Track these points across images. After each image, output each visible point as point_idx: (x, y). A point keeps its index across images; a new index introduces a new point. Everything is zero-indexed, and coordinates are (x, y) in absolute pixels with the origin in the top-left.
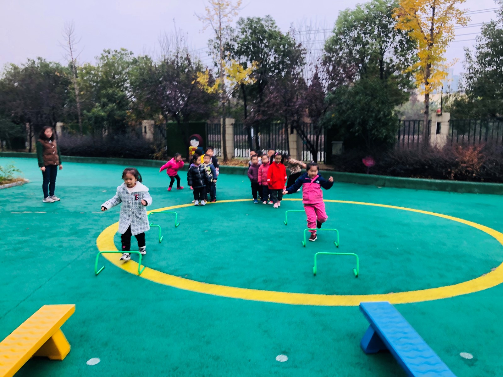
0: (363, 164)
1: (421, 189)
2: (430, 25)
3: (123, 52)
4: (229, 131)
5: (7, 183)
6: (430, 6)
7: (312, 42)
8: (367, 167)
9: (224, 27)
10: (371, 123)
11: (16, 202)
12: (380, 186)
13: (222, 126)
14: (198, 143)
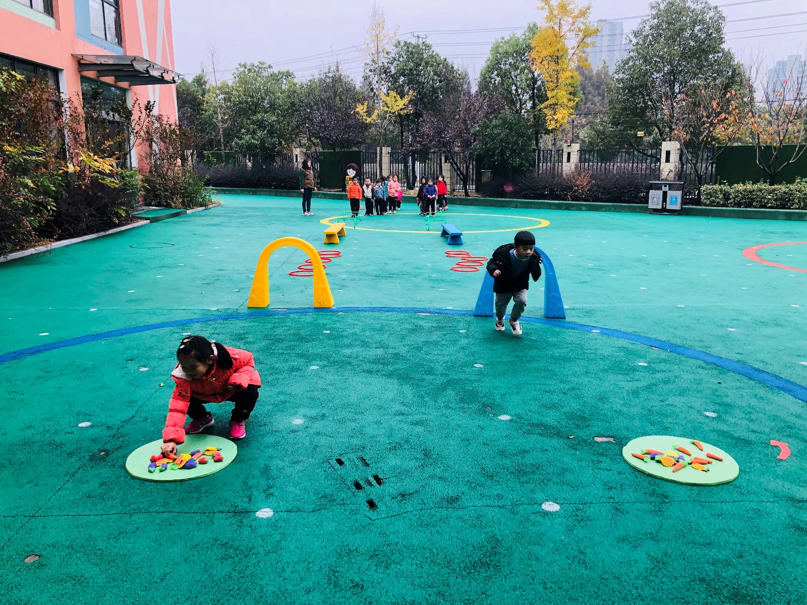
0: (504, 190)
3: (260, 66)
4: (386, 160)
8: (507, 192)
10: (508, 154)
13: (378, 155)
14: (355, 172)
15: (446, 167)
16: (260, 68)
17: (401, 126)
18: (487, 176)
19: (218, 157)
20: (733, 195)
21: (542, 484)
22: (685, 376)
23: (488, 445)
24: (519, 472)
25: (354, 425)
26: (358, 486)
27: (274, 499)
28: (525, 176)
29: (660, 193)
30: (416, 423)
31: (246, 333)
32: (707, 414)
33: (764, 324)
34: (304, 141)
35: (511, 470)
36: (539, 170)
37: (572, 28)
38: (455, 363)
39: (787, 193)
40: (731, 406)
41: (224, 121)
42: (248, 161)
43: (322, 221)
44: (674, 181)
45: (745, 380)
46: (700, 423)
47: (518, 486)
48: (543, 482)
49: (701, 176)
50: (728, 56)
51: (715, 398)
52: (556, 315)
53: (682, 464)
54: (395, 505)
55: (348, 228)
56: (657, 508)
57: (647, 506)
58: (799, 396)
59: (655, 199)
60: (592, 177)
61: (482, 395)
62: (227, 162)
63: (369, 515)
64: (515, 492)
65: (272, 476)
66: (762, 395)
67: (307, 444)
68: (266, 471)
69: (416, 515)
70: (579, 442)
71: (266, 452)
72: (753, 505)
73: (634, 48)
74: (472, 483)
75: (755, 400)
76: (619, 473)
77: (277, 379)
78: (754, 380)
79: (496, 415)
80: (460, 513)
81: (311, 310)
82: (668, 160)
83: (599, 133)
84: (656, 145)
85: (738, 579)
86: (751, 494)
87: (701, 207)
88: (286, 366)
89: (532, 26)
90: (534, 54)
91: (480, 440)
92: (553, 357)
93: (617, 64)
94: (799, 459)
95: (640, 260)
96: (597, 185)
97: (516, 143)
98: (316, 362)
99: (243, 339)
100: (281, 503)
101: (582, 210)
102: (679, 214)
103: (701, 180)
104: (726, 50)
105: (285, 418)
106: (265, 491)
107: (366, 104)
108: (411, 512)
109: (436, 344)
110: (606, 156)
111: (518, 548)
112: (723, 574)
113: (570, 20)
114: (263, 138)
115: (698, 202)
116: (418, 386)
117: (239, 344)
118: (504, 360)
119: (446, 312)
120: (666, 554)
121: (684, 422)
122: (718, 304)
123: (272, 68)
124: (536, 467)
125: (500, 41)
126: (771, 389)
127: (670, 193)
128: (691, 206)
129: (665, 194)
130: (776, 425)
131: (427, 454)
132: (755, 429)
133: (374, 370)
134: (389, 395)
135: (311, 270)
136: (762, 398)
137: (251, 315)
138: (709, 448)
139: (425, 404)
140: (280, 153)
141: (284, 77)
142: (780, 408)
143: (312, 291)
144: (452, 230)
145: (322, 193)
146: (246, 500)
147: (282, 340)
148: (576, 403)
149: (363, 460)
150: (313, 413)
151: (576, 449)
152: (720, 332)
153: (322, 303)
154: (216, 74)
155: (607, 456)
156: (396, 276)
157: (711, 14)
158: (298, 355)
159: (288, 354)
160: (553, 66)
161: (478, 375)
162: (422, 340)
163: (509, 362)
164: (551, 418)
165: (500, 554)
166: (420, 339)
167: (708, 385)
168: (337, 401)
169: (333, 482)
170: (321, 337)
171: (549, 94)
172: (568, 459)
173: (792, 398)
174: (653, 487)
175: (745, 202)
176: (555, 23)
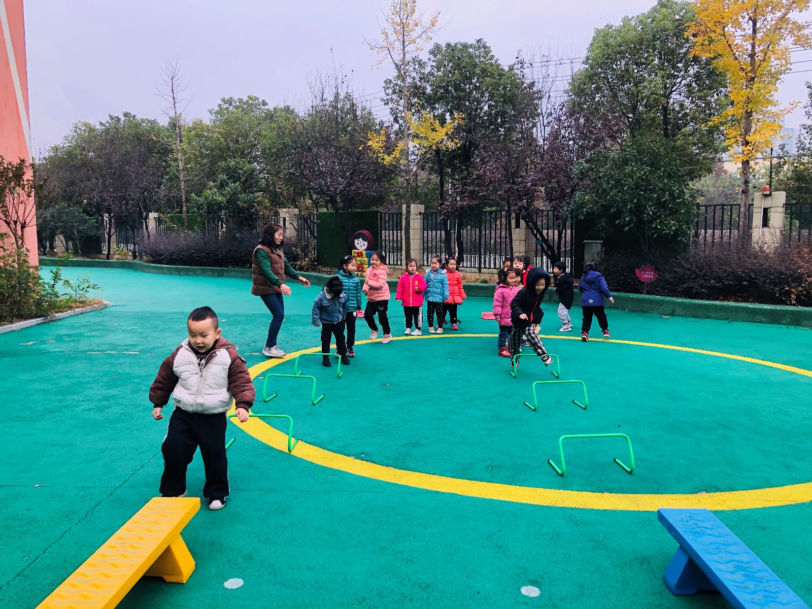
0: (637, 278)
1: (736, 319)
2: (750, 48)
3: (251, 102)
4: (416, 224)
5: (78, 307)
6: (747, 17)
7: (551, 79)
8: (643, 283)
9: (410, 59)
10: (650, 210)
11: (94, 336)
12: (666, 315)
13: (404, 217)
14: (366, 243)
15: (519, 234)
16: (249, 105)
18: (594, 251)
19: (180, 221)
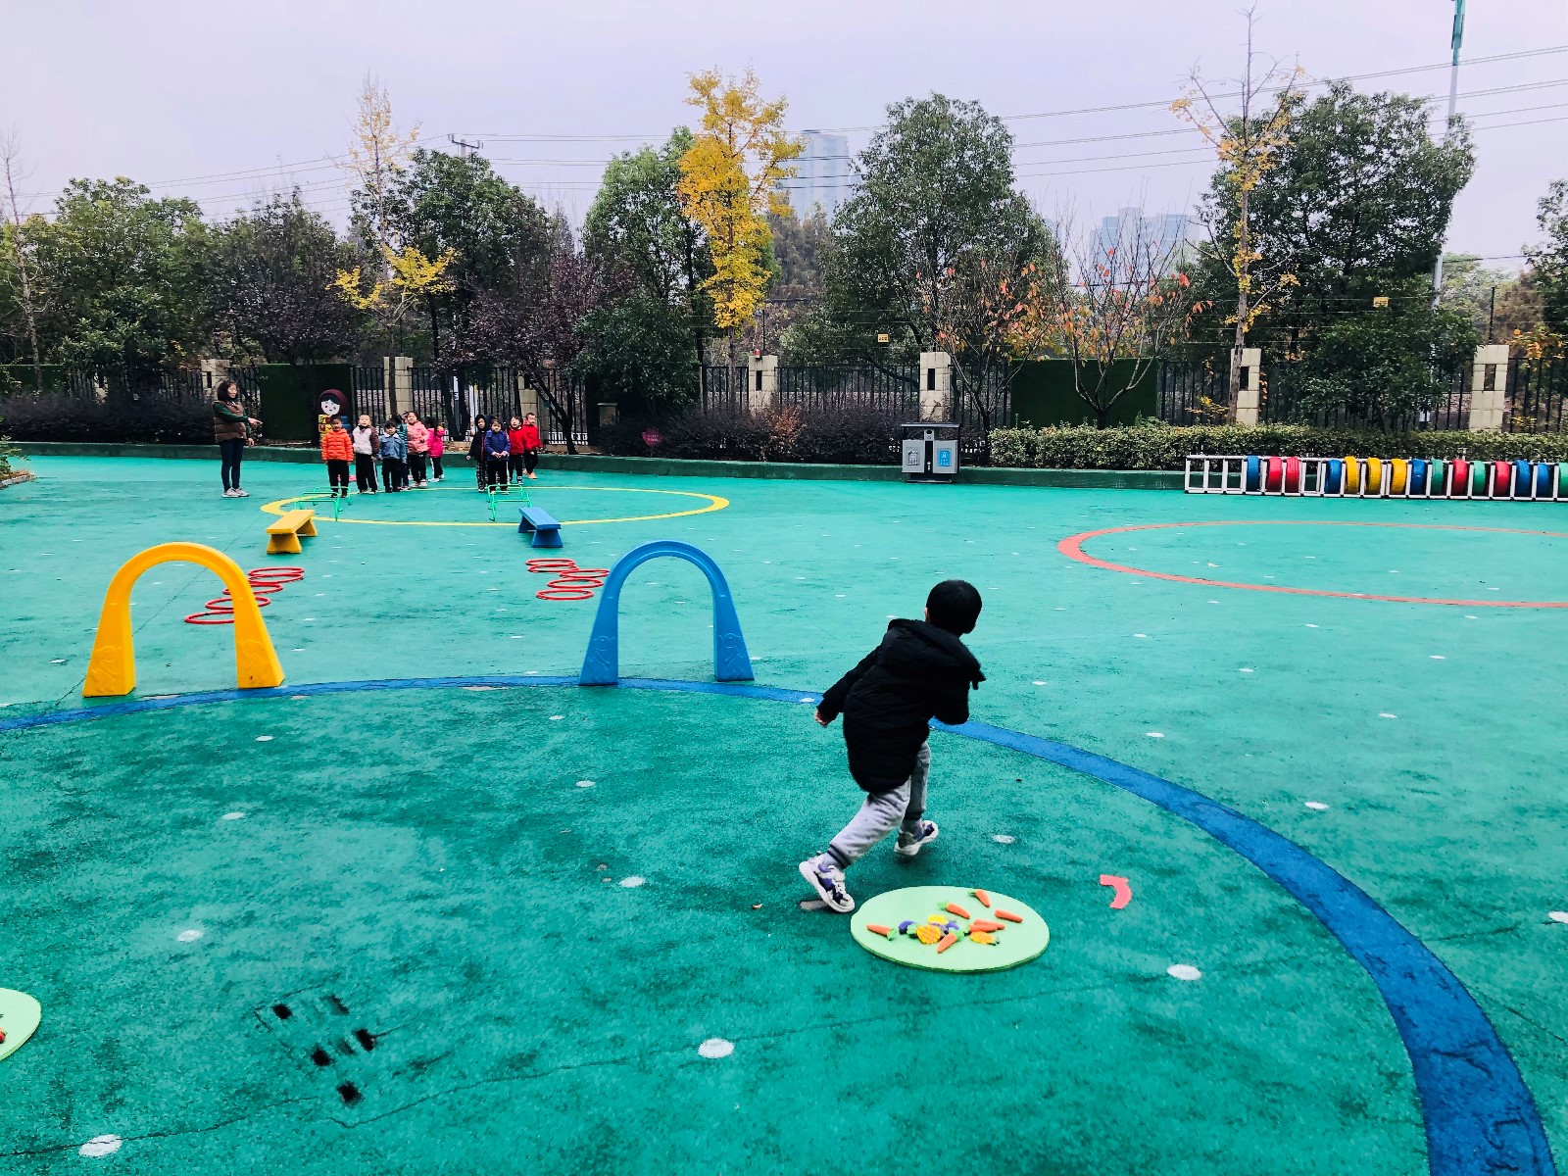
0: (643, 440)
1: (717, 475)
3: (121, 186)
4: (403, 381)
8: (649, 447)
9: (385, 166)
10: (646, 372)
13: (387, 373)
14: (338, 407)
15: (527, 397)
16: (120, 191)
17: (434, 316)
18: (609, 413)
19: (27, 377)
20: (1042, 447)
21: (701, 1005)
22: (962, 773)
23: (599, 941)
24: (658, 987)
25: (316, 930)
26: (321, 1058)
27: (125, 1111)
28: (680, 415)
29: (920, 445)
30: (454, 912)
31: (78, 753)
32: (999, 838)
33: (1091, 669)
34: (228, 344)
35: (642, 983)
36: (706, 404)
37: (754, 141)
38: (538, 783)
39: (1125, 442)
40: (1037, 820)
41: (36, 300)
42: (97, 385)
43: (265, 508)
44: (944, 422)
45: (1060, 771)
46: (985, 856)
47: (654, 1016)
48: (703, 1001)
49: (988, 413)
50: (1020, 205)
51: (1011, 808)
52: (734, 672)
53: (952, 937)
54: (400, 1087)
55: (320, 520)
56: (911, 1025)
57: (894, 1024)
58: (1145, 792)
59: (913, 457)
60: (802, 414)
61: (590, 842)
62: (48, 387)
63: (341, 1117)
64: (648, 1029)
65: (121, 1061)
66: (1088, 796)
67: (209, 979)
68: (108, 1052)
69: (444, 1102)
70: (772, 914)
71: (112, 1011)
72: (1072, 996)
73: (864, 182)
74: (562, 1021)
75: (1075, 805)
76: (844, 967)
77: (145, 849)
78: (1074, 770)
79: (616, 879)
80: (536, 1085)
81: (231, 695)
82: (931, 386)
83: (812, 338)
84: (912, 358)
85: (1045, 1136)
86: (1069, 976)
87: (990, 469)
88: (166, 818)
89: (680, 134)
90: (685, 188)
91: (583, 932)
92: (729, 756)
93: (838, 211)
94: (1145, 904)
95: (887, 565)
96: (811, 431)
97: (660, 353)
98: (238, 804)
99: (68, 766)
100: (141, 1119)
101: (787, 478)
102: (954, 483)
103: (987, 421)
104: (1018, 194)
105: (157, 930)
106: (103, 1097)
107: (357, 271)
108: (435, 1096)
109: (500, 747)
110: (824, 380)
111: (650, 1140)
112: (1021, 1133)
113: (749, 126)
114: (131, 338)
115: (984, 458)
116: (459, 835)
117: (57, 779)
118: (636, 768)
119: (523, 681)
120: (923, 1109)
121: (958, 859)
122: (1015, 639)
123: (148, 192)
124: (691, 973)
125: (621, 159)
126: (1101, 784)
127: (937, 445)
128: (973, 468)
129: (929, 446)
130: (1109, 848)
131: (472, 972)
132: (1076, 857)
133: (367, 810)
134: (395, 860)
135: (229, 611)
136: (1086, 801)
137: (89, 714)
138: (1001, 902)
139: (472, 872)
140: (171, 369)
141: (177, 213)
142: (1115, 816)
143: (234, 654)
144: (540, 519)
145: (268, 451)
146: (58, 1122)
147: (162, 761)
148: (769, 838)
149: (334, 1000)
150: (226, 912)
151: (766, 930)
152: (1022, 688)
153: (255, 678)
154: (16, 200)
155: (821, 935)
156: (420, 614)
157: (989, 130)
158: (199, 793)
159: (174, 792)
160: (722, 210)
161: (584, 801)
162: (471, 741)
163: (646, 771)
164: (721, 874)
165: (614, 1157)
166: (466, 739)
167: (1003, 786)
168: (283, 884)
169: (264, 1057)
170: (252, 751)
171: (717, 262)
172: (751, 950)
173: (1135, 798)
174: (902, 986)
175: (1062, 459)
176: (722, 131)
